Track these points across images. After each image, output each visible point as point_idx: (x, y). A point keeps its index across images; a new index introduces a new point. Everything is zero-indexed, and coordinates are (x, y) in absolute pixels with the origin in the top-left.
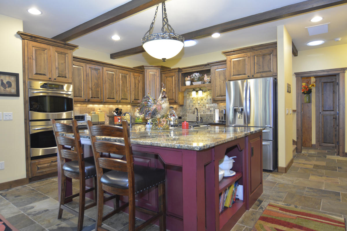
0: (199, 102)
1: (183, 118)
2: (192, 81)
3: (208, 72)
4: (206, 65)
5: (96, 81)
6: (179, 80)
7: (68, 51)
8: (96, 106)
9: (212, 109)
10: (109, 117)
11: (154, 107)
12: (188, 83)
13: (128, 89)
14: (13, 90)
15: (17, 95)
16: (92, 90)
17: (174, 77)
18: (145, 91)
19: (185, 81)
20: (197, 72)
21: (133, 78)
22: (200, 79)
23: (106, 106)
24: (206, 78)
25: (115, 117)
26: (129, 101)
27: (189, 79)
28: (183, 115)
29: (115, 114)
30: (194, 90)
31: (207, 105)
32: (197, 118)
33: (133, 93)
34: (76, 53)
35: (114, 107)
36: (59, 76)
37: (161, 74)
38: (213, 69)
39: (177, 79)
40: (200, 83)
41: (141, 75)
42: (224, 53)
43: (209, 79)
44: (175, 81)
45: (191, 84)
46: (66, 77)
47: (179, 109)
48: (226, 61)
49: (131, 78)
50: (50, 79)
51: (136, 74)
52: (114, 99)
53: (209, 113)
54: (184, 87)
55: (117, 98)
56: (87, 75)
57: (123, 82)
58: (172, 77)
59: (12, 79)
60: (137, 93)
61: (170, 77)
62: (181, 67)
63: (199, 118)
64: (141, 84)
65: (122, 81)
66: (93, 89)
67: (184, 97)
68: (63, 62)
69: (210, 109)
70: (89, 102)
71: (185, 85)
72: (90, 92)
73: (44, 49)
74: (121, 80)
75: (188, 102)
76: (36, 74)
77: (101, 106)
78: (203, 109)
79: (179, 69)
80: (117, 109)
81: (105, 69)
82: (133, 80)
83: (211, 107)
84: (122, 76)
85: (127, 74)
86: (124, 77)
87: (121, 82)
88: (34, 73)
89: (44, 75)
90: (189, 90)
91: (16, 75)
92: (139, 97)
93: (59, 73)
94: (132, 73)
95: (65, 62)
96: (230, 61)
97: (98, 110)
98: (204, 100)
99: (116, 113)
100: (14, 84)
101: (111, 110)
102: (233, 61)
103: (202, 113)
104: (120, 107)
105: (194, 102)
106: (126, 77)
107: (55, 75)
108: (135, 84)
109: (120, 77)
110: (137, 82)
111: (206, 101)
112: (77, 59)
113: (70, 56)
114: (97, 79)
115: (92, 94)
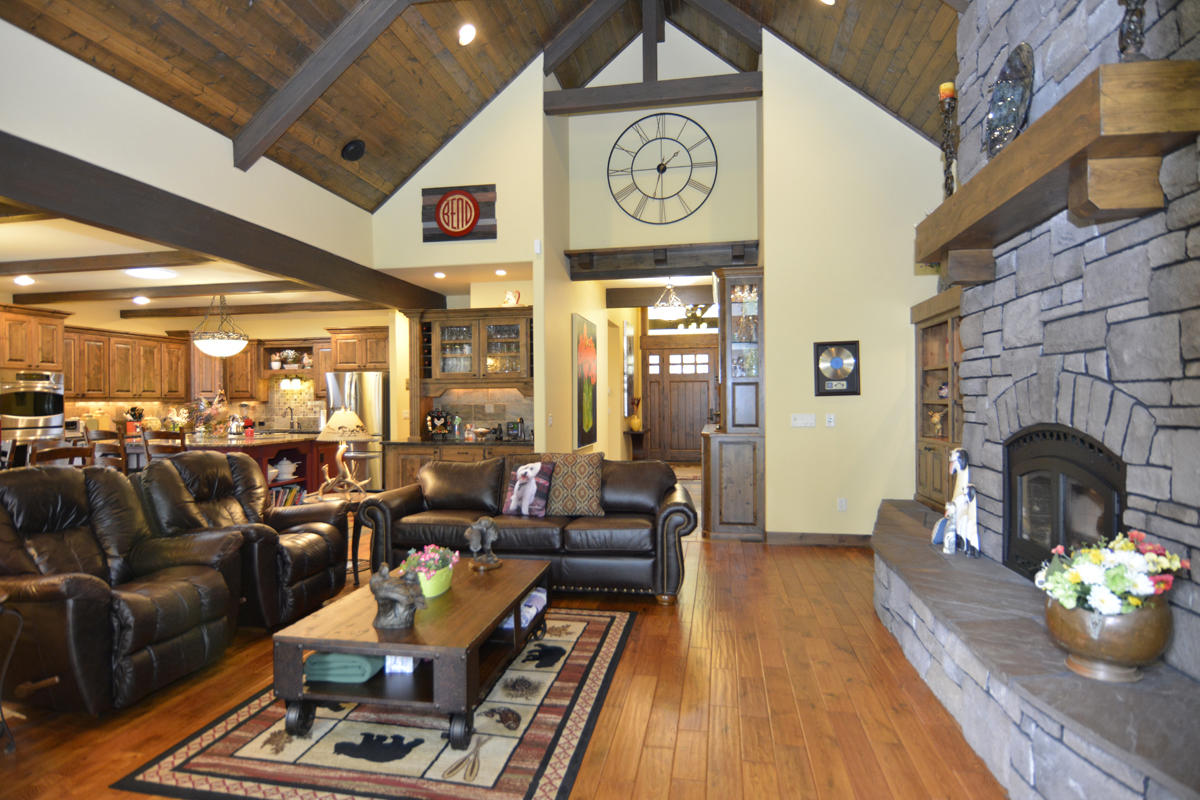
0: (296, 397)
1: (267, 424)
2: (284, 361)
3: (309, 350)
4: (305, 340)
5: (96, 362)
6: (258, 359)
7: (59, 321)
8: (92, 405)
9: (317, 409)
10: (117, 423)
12: (276, 365)
13: (158, 372)
16: (88, 377)
17: (249, 355)
18: (190, 375)
19: (270, 361)
20: (291, 349)
21: (167, 354)
22: (298, 360)
23: (111, 403)
24: (306, 359)
25: (128, 424)
26: (158, 394)
27: (277, 358)
28: (268, 420)
29: (129, 417)
30: (286, 377)
31: (309, 403)
32: (291, 424)
33: (166, 380)
34: (69, 322)
35: (127, 405)
36: (43, 362)
38: (316, 347)
39: (255, 357)
40: (294, 366)
41: (183, 347)
42: (330, 329)
43: (311, 361)
44: (251, 360)
45: (282, 368)
46: (53, 362)
47: (260, 408)
48: (329, 339)
49: (164, 355)
50: (30, 366)
51: (172, 346)
52: (128, 391)
53: (312, 416)
54: (269, 372)
55: (135, 390)
56: (81, 353)
57: (147, 362)
58: (246, 352)
60: (173, 380)
62: (262, 337)
63: (296, 425)
64: (182, 364)
65: (146, 359)
66: (91, 376)
67: (270, 389)
68: (49, 339)
69: (315, 409)
70: (83, 397)
71: (270, 368)
72: (86, 381)
73: (22, 322)
74: (142, 358)
75: (276, 396)
76: (11, 360)
77: (101, 404)
78: (303, 409)
79: (259, 341)
80: (133, 409)
81: (113, 340)
82: (166, 357)
83: (315, 406)
84: (145, 352)
85: (155, 347)
86: (150, 352)
87: (143, 361)
88: (8, 357)
89: (21, 360)
90: (275, 378)
92: (177, 386)
93: (43, 357)
94: (164, 345)
95: (53, 340)
96: (336, 342)
97: (98, 412)
98: (304, 394)
99: (133, 416)
101: (119, 412)
102: (340, 344)
103: (300, 416)
104: (138, 404)
105: (288, 397)
106: (152, 352)
107: (37, 358)
108: (171, 363)
109: (142, 353)
110: (174, 359)
111: (307, 397)
112: (69, 329)
113: (60, 330)
114: (99, 358)
115: (89, 383)
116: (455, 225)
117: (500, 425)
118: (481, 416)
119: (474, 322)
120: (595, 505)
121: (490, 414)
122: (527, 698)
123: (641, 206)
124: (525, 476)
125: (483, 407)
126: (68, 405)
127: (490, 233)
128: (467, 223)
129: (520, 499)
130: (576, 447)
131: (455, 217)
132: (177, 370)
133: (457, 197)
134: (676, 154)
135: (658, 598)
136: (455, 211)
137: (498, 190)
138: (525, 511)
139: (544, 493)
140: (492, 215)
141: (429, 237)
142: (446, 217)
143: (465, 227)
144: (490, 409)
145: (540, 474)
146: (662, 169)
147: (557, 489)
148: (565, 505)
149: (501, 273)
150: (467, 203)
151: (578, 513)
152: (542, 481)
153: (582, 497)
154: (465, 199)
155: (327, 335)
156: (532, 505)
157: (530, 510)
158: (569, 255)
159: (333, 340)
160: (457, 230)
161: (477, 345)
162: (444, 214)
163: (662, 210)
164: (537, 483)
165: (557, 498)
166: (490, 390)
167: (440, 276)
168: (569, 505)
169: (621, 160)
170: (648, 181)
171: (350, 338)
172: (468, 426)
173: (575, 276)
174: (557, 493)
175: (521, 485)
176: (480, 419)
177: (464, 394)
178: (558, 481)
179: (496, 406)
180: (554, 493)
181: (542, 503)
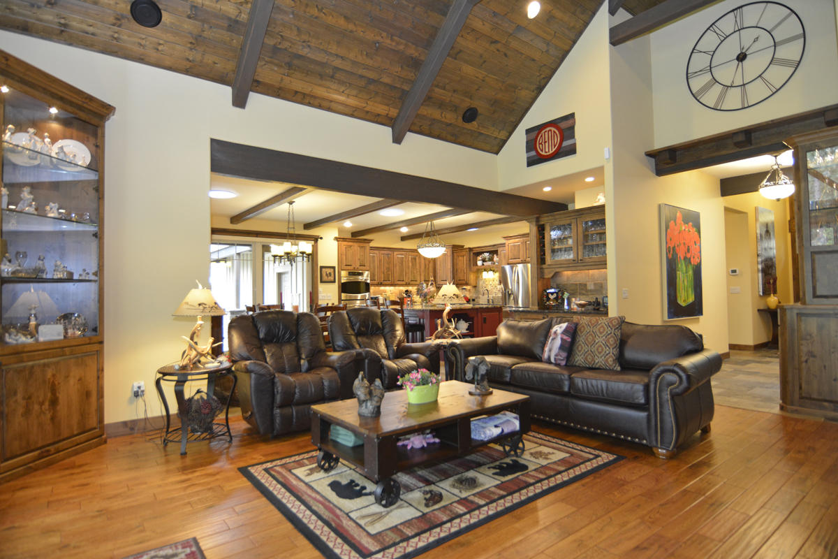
0: (491, 283)
1: (476, 300)
2: (484, 260)
3: (496, 252)
4: (493, 246)
5: (387, 266)
6: (470, 260)
7: (366, 245)
8: (388, 288)
10: (399, 297)
11: (426, 290)
12: (480, 263)
13: (418, 270)
14: (332, 279)
15: (334, 282)
16: (384, 273)
17: (465, 257)
18: (435, 271)
19: (476, 261)
20: (487, 252)
21: (423, 259)
22: (491, 259)
23: (397, 288)
24: (495, 258)
26: (419, 283)
27: (480, 258)
28: (477, 298)
29: (405, 296)
30: (485, 270)
32: (488, 300)
33: (423, 275)
34: (372, 244)
35: (404, 289)
36: (360, 266)
37: (453, 253)
38: (499, 250)
39: (468, 259)
40: (489, 263)
42: (504, 238)
43: (497, 259)
44: (466, 261)
45: (483, 264)
46: (365, 266)
47: (472, 290)
48: (504, 244)
50: (354, 268)
52: (403, 281)
54: (475, 268)
55: (406, 280)
56: (380, 261)
57: (413, 265)
58: (463, 256)
59: (332, 270)
60: (427, 274)
61: (461, 256)
62: (471, 247)
63: (491, 301)
64: (432, 265)
65: (412, 262)
67: (477, 278)
68: (363, 254)
70: (381, 284)
71: (477, 265)
72: (382, 276)
73: (351, 246)
74: (410, 262)
75: (481, 283)
77: (392, 288)
78: (494, 290)
79: (470, 248)
80: (407, 291)
81: (395, 253)
82: (423, 261)
84: (412, 259)
85: (417, 256)
87: (410, 264)
88: (344, 265)
89: (350, 265)
90: (479, 271)
91: (334, 268)
93: (360, 264)
95: (365, 254)
96: (509, 246)
97: (389, 292)
98: (494, 281)
100: (332, 274)
101: (401, 292)
102: (511, 246)
103: (494, 295)
105: (487, 283)
106: (415, 259)
107: (358, 266)
108: (425, 265)
109: (410, 259)
111: (496, 282)
112: (372, 248)
113: (368, 248)
114: (389, 263)
115: (384, 277)
116: (547, 150)
117: (597, 298)
118: (584, 292)
119: (573, 221)
120: (610, 361)
121: (591, 291)
122: (460, 492)
123: (722, 97)
124: (555, 333)
125: (586, 285)
126: (372, 289)
127: (572, 151)
128: (555, 146)
129: (550, 350)
130: (666, 318)
131: (547, 144)
132: (429, 268)
133: (548, 129)
134: (756, 40)
135: (654, 450)
136: (547, 140)
137: (576, 116)
138: (553, 360)
139: (569, 348)
140: (573, 136)
141: (531, 162)
142: (541, 146)
143: (554, 150)
144: (591, 286)
145: (565, 332)
146: (742, 57)
147: (580, 345)
148: (586, 358)
149: (590, 180)
150: (554, 132)
151: (597, 366)
152: (565, 337)
153: (600, 353)
154: (553, 129)
155: (503, 241)
156: (556, 355)
157: (555, 359)
158: (650, 155)
159: (507, 244)
160: (548, 154)
161: (576, 237)
162: (539, 144)
163: (744, 94)
164: (562, 339)
165: (580, 351)
166: (591, 271)
167: (547, 189)
168: (590, 360)
169: (700, 61)
170: (726, 74)
171: (517, 241)
172: (573, 299)
173: (660, 172)
174: (580, 349)
175: (553, 339)
176: (584, 294)
177: (572, 275)
178: (581, 339)
179: (595, 284)
180: (578, 348)
181: (564, 354)
